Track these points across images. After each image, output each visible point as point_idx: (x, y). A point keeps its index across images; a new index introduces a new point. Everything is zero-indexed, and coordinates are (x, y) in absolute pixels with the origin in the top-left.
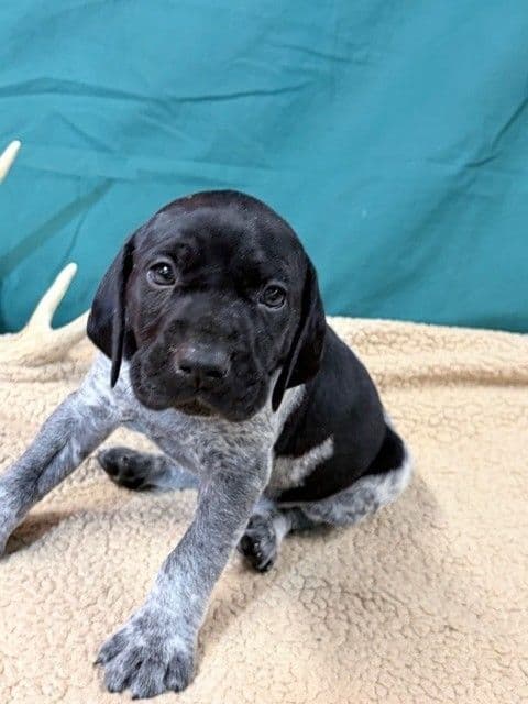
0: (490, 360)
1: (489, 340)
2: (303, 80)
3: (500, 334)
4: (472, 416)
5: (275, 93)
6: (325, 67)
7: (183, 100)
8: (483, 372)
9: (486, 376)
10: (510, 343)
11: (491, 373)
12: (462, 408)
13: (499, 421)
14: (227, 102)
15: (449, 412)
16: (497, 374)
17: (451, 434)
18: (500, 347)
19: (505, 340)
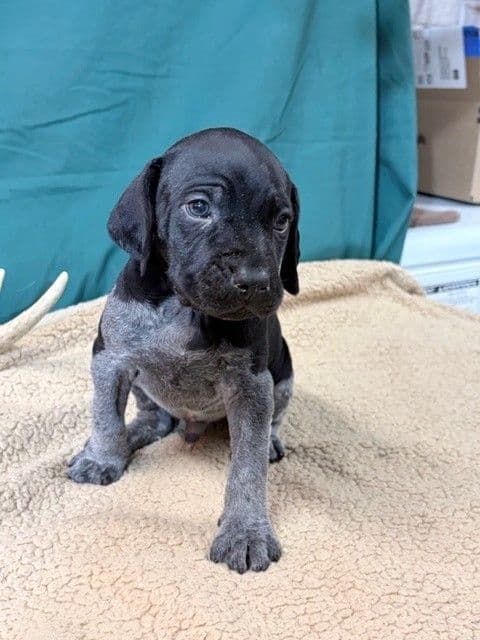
0: (317, 282)
1: (310, 269)
2: (124, 96)
3: (315, 263)
4: (317, 324)
5: (108, 109)
6: (140, 83)
7: (36, 127)
8: (315, 292)
9: (318, 295)
10: (324, 268)
11: (320, 292)
12: (309, 320)
13: (335, 324)
14: (70, 123)
15: (301, 325)
16: (323, 292)
17: (308, 339)
18: (319, 272)
19: (320, 266)
